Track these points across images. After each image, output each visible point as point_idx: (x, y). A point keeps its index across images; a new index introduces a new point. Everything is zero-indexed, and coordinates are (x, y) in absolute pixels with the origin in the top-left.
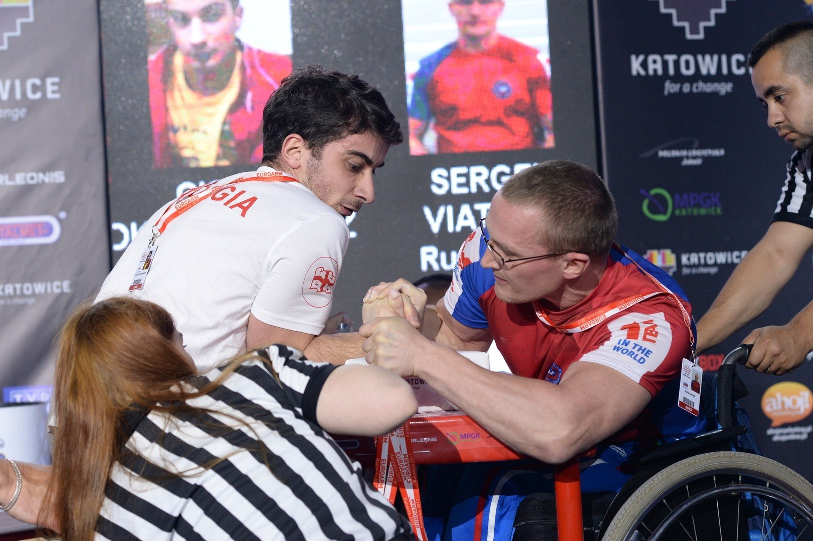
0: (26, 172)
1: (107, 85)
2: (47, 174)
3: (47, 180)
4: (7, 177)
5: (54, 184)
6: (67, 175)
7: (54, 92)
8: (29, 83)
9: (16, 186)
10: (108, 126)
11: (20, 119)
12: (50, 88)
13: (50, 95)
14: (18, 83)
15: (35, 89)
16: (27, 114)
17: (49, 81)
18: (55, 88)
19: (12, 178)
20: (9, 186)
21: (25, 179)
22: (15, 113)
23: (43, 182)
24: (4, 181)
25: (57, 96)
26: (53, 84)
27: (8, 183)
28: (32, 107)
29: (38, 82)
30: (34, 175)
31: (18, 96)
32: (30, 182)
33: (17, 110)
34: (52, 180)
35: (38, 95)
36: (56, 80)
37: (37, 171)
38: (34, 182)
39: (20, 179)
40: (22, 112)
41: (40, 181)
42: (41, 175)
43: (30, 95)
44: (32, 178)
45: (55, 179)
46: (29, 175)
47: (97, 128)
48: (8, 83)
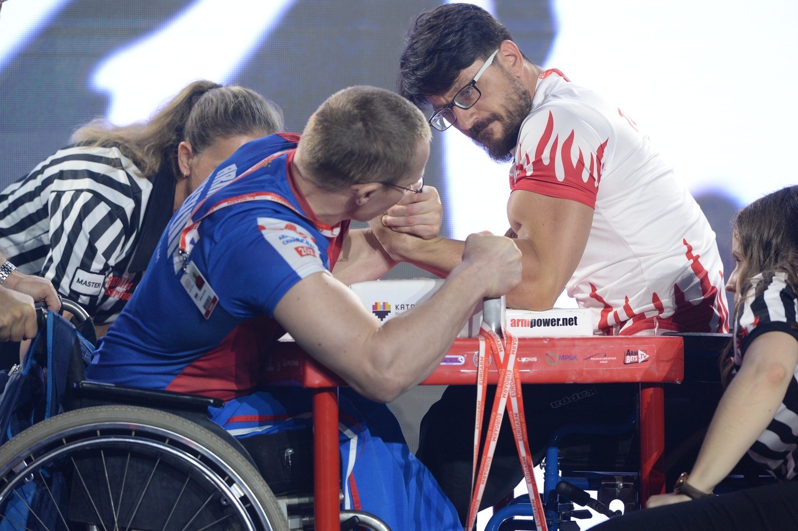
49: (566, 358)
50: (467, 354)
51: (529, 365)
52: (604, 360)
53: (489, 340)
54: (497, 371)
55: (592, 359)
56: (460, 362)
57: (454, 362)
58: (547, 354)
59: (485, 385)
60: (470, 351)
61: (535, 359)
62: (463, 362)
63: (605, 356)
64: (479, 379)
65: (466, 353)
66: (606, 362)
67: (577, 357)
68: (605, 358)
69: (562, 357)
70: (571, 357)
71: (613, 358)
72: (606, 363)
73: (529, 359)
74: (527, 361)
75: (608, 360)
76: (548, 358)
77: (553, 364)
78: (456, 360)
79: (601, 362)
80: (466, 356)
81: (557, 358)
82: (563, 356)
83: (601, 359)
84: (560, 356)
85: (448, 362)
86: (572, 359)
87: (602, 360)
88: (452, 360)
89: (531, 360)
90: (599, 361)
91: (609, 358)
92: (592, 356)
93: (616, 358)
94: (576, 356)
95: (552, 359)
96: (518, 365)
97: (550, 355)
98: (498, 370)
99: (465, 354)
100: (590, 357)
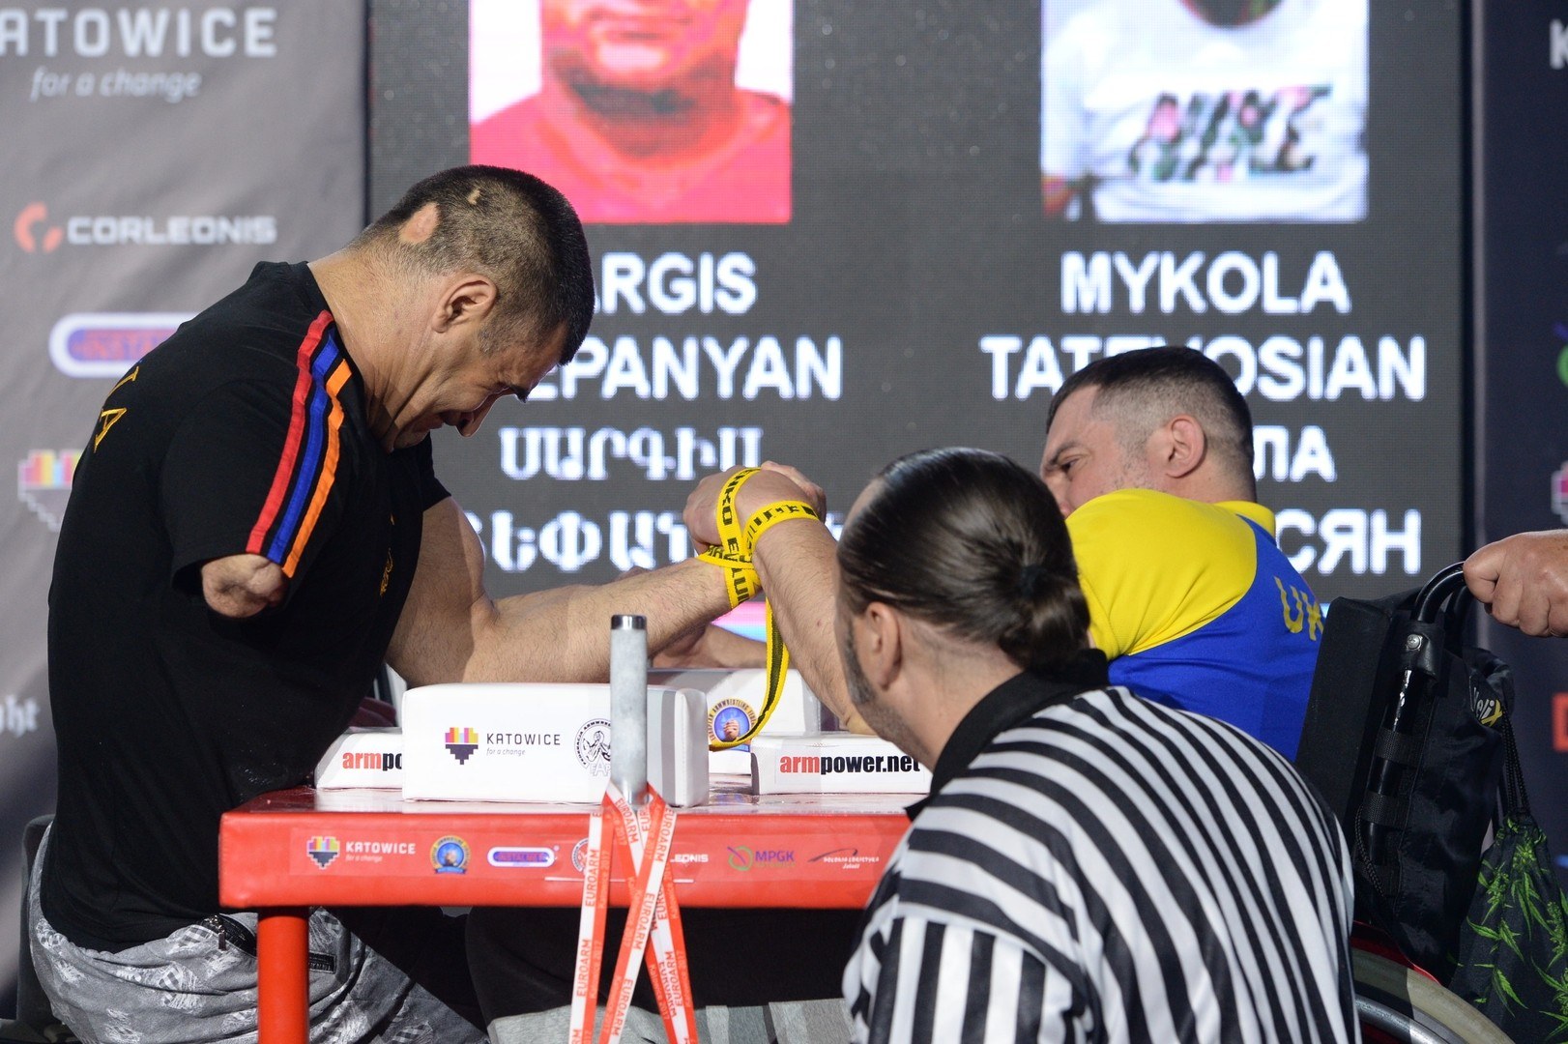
0: (193, 215)
1: (378, 31)
2: (238, 222)
3: (236, 235)
4: (149, 224)
5: (253, 245)
6: (281, 228)
7: (261, 41)
8: (210, 19)
9: (168, 246)
10: (376, 123)
11: (185, 98)
12: (253, 33)
13: (253, 48)
14: (184, 18)
15: (221, 32)
16: (202, 87)
17: (253, 16)
18: (265, 32)
19: (161, 227)
20: (155, 246)
21: (190, 231)
22: (176, 84)
23: (229, 240)
24: (143, 234)
25: (268, 50)
26: (261, 23)
27: (153, 238)
28: (212, 71)
29: (228, 17)
30: (209, 222)
31: (184, 46)
32: (200, 238)
33: (178, 78)
34: (247, 237)
35: (227, 48)
36: (268, 14)
37: (217, 215)
38: (209, 239)
39: (178, 230)
40: (190, 83)
41: (222, 238)
42: (224, 225)
43: (210, 47)
44: (205, 230)
45: (253, 233)
46: (199, 223)
47: (349, 124)
48: (163, 17)
49: (770, 857)
50: (559, 845)
51: (691, 869)
52: (852, 863)
53: (612, 815)
54: (623, 880)
55: (826, 859)
56: (546, 861)
57: (532, 861)
58: (729, 848)
59: (603, 906)
60: (566, 839)
61: (704, 858)
62: (550, 860)
63: (855, 854)
64: (585, 895)
65: (558, 842)
66: (857, 866)
67: (793, 856)
68: (854, 859)
69: (761, 853)
70: (780, 855)
71: (872, 860)
72: (857, 869)
73: (692, 858)
74: (687, 861)
75: (861, 863)
76: (732, 856)
77: (742, 869)
78: (538, 857)
79: (846, 867)
80: (557, 848)
81: (751, 855)
82: (764, 853)
83: (846, 860)
84: (757, 853)
85: (518, 861)
86: (784, 859)
87: (848, 863)
88: (525, 857)
89: (696, 860)
90: (843, 863)
91: (863, 859)
92: (827, 854)
93: (877, 859)
94: (792, 853)
95: (741, 858)
96: (672, 869)
97: (737, 850)
98: (626, 878)
99: (556, 844)
100: (824, 856)
